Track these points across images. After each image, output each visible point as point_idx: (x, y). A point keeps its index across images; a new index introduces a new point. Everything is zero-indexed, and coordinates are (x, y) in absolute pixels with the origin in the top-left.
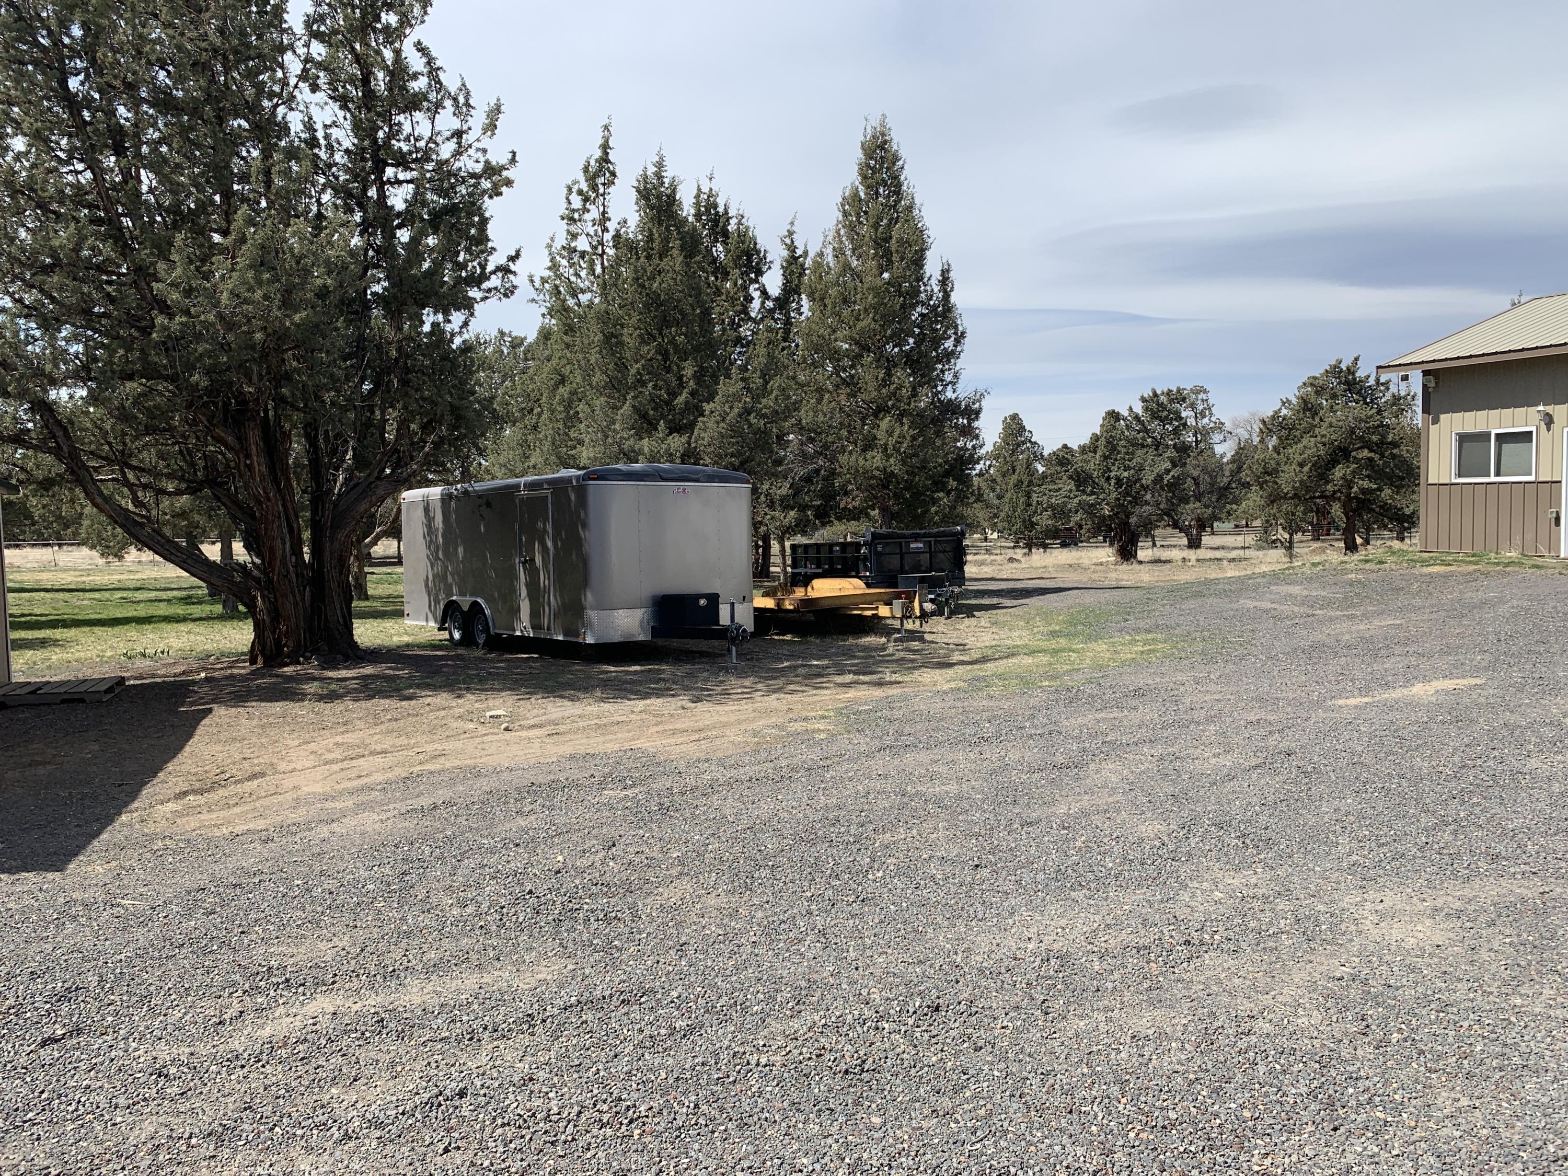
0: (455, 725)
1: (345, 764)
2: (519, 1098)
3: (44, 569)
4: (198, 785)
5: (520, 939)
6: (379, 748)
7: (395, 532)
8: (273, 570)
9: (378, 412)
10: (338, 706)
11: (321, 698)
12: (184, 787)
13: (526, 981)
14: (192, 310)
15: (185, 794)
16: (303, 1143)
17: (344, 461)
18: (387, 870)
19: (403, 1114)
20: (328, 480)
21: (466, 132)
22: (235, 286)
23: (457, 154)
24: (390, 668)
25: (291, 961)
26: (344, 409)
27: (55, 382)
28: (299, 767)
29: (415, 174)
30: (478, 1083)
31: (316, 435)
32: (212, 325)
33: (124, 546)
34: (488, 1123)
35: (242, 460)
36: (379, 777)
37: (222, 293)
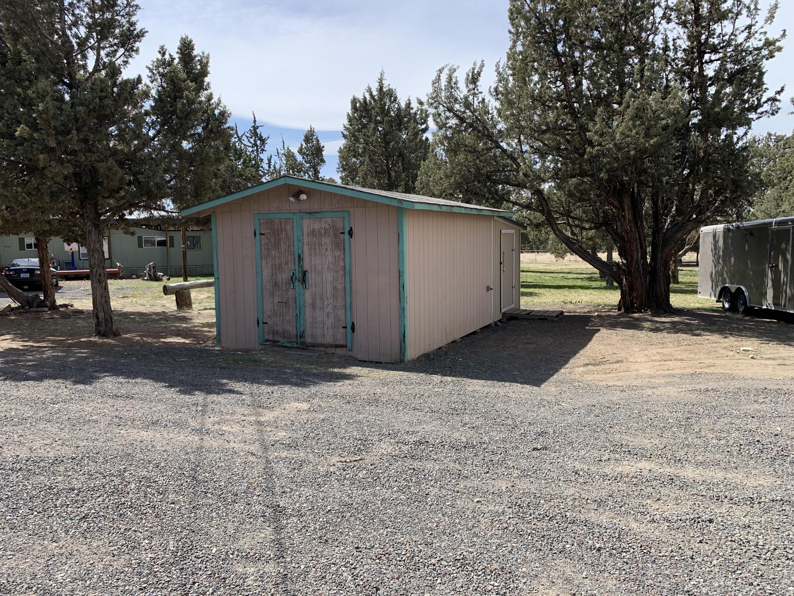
0: (722, 352)
1: (662, 363)
2: (741, 533)
3: (531, 262)
4: (593, 362)
5: (750, 462)
6: (679, 358)
7: (696, 249)
8: (632, 267)
9: (691, 185)
10: (660, 335)
11: (651, 330)
12: (587, 362)
13: (751, 482)
14: (603, 143)
15: (587, 364)
16: (634, 516)
17: (671, 212)
18: (680, 415)
19: (680, 520)
20: (662, 222)
21: (754, 25)
22: (623, 130)
23: (748, 38)
24: (688, 319)
25: (632, 444)
26: (673, 185)
27: (544, 181)
28: (639, 361)
29: (721, 55)
30: (720, 519)
31: (657, 200)
32: (611, 149)
33: (565, 252)
34: (723, 537)
35: (621, 212)
36: (679, 371)
37: (616, 134)
